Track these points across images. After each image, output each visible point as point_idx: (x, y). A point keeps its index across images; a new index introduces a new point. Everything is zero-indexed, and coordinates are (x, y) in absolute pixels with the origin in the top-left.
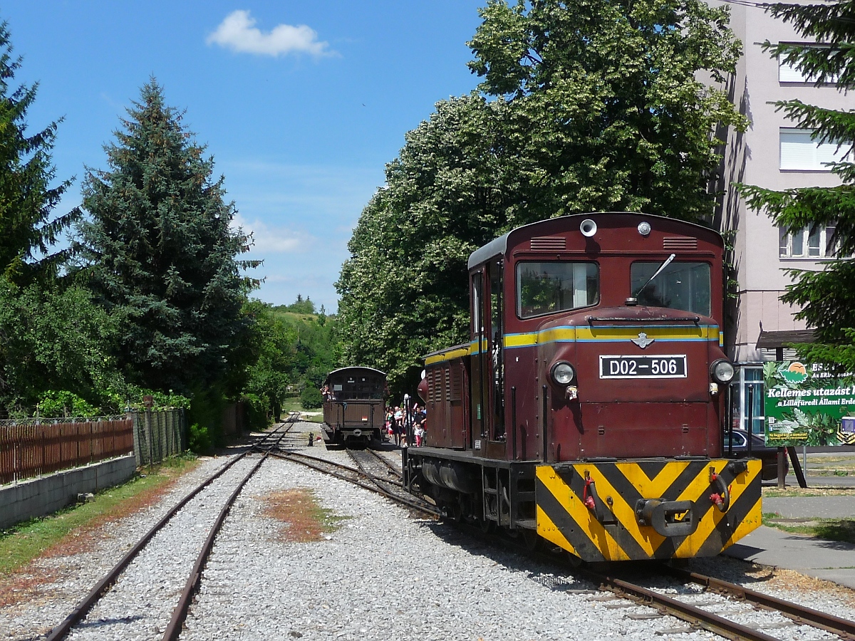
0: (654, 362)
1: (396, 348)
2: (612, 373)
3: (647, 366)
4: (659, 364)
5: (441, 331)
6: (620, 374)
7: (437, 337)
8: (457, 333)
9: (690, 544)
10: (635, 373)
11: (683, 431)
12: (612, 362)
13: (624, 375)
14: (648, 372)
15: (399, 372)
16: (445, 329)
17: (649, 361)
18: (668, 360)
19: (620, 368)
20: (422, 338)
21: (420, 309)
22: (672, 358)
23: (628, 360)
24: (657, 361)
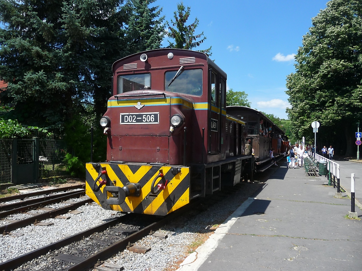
0: (144, 116)
1: (304, 117)
2: (125, 121)
3: (141, 118)
4: (146, 117)
5: (328, 107)
6: (128, 122)
7: (326, 110)
8: (337, 107)
9: (151, 208)
10: (135, 121)
11: (157, 150)
12: (125, 116)
13: (130, 122)
14: (141, 121)
15: (305, 127)
16: (330, 106)
17: (141, 116)
18: (150, 115)
19: (129, 119)
20: (318, 112)
21: (317, 96)
22: (152, 114)
23: (132, 115)
24: (145, 116)
